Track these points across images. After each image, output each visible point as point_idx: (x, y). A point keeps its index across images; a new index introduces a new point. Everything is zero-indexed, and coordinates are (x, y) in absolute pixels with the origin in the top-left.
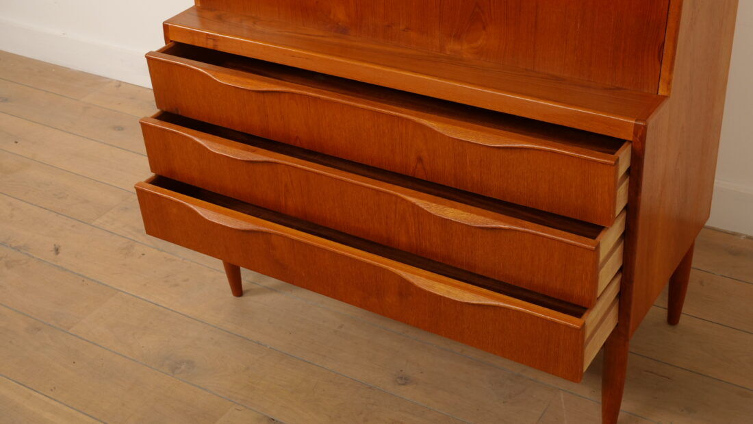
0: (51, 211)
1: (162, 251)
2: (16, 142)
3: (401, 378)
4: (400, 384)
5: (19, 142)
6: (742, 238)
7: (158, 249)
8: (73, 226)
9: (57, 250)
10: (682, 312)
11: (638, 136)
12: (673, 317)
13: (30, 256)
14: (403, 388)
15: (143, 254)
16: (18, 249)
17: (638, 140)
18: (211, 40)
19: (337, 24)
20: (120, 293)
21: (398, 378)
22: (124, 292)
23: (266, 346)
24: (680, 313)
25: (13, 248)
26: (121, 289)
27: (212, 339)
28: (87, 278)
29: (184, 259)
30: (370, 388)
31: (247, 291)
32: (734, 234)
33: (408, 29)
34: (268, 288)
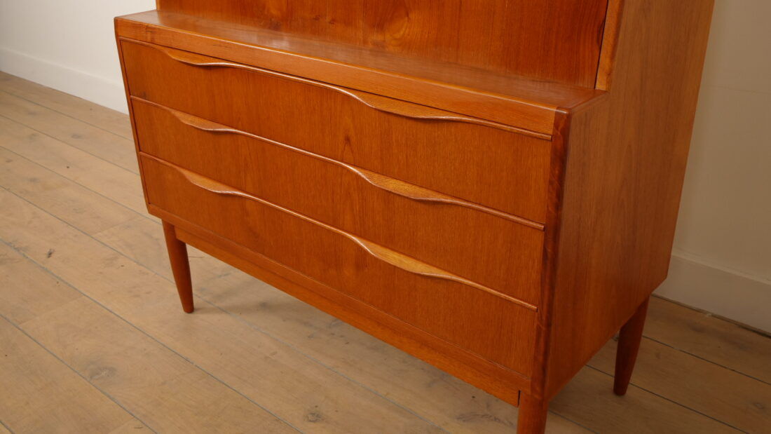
0: (65, 222)
1: (141, 265)
2: (68, 167)
3: (313, 414)
4: (310, 421)
5: (70, 167)
6: (707, 316)
7: (138, 263)
8: (76, 236)
9: (50, 254)
10: (631, 382)
11: (560, 128)
12: (620, 387)
13: (24, 256)
14: (312, 425)
15: (122, 266)
16: (18, 249)
17: (559, 133)
18: (149, 33)
19: (271, 20)
20: (84, 297)
21: (312, 414)
22: (87, 296)
23: (192, 363)
24: (628, 383)
25: (15, 249)
26: (87, 294)
27: (145, 350)
28: (62, 281)
29: (156, 274)
30: (278, 420)
31: (199, 309)
32: (699, 311)
33: (333, 21)
34: (220, 308)
